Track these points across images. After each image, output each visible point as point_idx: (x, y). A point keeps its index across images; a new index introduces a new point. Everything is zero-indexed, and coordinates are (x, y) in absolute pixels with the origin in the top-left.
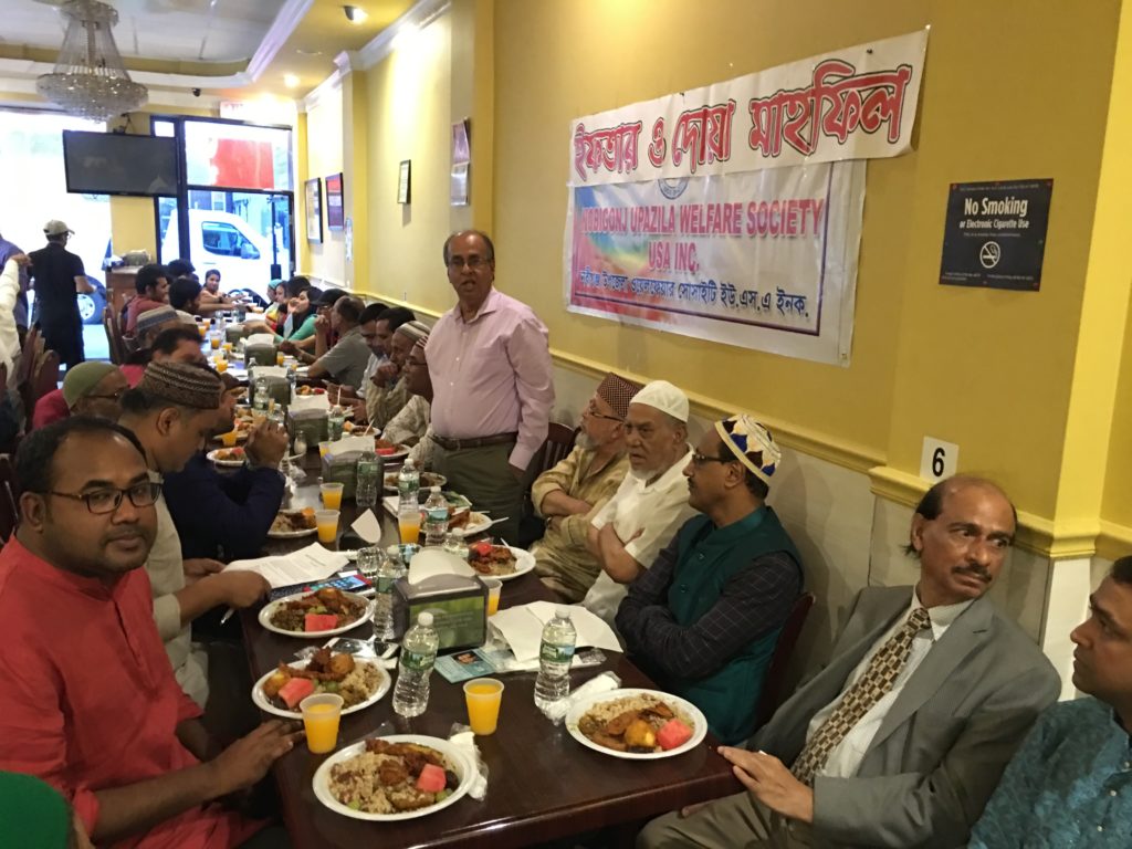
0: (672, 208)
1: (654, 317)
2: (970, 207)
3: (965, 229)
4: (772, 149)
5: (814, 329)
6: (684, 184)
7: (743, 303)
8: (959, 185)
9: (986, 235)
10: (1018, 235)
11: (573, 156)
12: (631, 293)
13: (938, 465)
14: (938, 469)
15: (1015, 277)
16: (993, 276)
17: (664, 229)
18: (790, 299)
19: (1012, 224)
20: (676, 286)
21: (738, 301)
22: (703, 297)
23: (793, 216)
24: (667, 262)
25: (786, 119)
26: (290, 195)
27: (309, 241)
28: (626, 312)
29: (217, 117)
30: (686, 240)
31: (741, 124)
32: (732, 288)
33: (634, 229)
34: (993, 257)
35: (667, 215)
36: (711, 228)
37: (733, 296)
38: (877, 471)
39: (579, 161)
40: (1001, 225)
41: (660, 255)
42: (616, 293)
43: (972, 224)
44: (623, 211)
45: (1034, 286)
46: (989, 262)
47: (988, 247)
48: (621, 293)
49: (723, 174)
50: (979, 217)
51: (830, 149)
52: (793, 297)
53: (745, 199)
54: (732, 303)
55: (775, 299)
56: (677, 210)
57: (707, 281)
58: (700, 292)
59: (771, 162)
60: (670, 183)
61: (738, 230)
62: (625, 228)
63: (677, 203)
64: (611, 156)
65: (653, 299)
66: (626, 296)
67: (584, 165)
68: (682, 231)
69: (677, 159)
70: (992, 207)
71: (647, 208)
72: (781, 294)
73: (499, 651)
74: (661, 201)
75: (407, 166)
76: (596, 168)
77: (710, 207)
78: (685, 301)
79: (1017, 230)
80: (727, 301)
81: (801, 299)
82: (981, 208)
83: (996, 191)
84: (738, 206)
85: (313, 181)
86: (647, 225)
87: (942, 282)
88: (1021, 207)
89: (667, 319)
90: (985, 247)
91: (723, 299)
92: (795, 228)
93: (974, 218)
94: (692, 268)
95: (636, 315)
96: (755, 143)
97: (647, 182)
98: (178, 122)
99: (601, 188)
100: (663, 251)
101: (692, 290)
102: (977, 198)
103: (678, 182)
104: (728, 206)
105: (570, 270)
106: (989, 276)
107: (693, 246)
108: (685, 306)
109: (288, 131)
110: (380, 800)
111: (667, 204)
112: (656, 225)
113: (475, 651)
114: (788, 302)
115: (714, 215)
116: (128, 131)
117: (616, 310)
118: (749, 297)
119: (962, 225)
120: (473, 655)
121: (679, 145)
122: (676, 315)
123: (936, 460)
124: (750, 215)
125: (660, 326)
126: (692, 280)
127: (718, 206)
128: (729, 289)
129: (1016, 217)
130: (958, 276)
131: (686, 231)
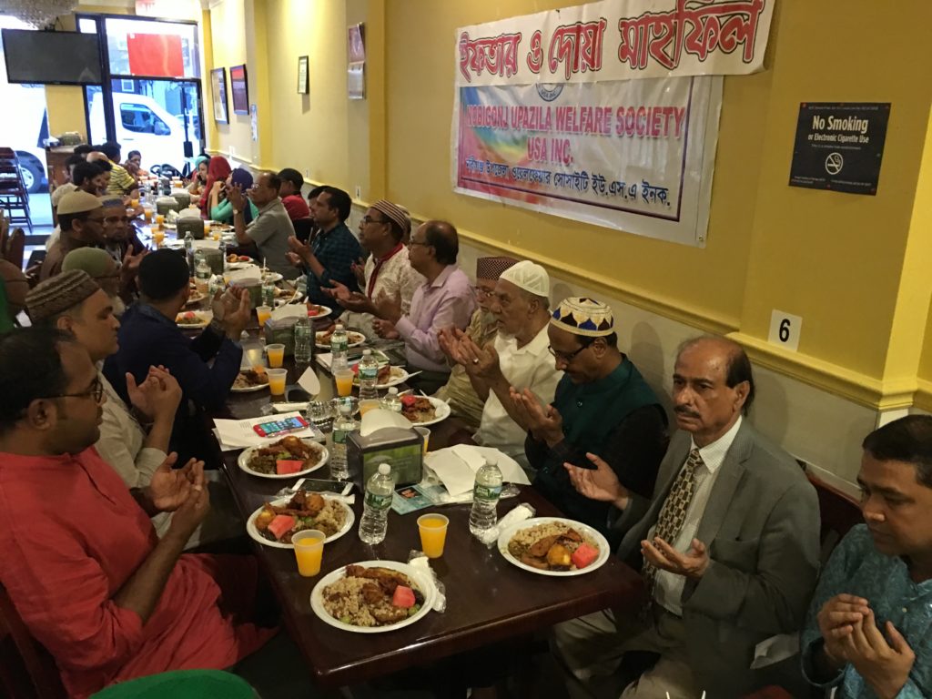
0: (549, 108)
1: (532, 200)
2: (817, 123)
3: (813, 141)
4: (638, 63)
5: (675, 215)
6: (559, 88)
7: (612, 192)
8: (808, 104)
9: (831, 147)
10: (859, 148)
11: (458, 60)
12: (512, 179)
13: (784, 333)
14: (784, 336)
15: (855, 184)
16: (836, 181)
17: (541, 127)
18: (654, 190)
19: (854, 139)
20: (553, 175)
21: (607, 190)
22: (577, 185)
23: (657, 121)
24: (544, 154)
25: (652, 37)
26: (198, 82)
27: (216, 122)
28: (507, 195)
29: (132, 14)
30: (562, 136)
31: (611, 41)
32: (603, 179)
33: (514, 125)
34: (836, 166)
35: (544, 115)
36: (584, 128)
37: (603, 186)
38: (732, 336)
39: (463, 65)
40: (844, 139)
41: (537, 147)
42: (498, 178)
43: (819, 137)
44: (505, 110)
45: (871, 191)
46: (833, 169)
47: (833, 157)
48: (503, 179)
49: (595, 82)
50: (825, 132)
51: (691, 65)
52: (656, 188)
53: (615, 104)
54: (602, 191)
55: (640, 189)
56: (553, 110)
57: (580, 173)
58: (573, 182)
59: (639, 74)
60: (548, 87)
61: (607, 131)
62: (506, 124)
63: (553, 105)
64: (493, 61)
65: (532, 185)
66: (507, 181)
67: (469, 68)
68: (557, 129)
69: (553, 67)
70: (836, 124)
71: (526, 108)
72: (646, 186)
73: (433, 487)
74: (539, 103)
75: (305, 61)
76: (479, 71)
77: (583, 109)
78: (560, 188)
79: (858, 144)
80: (597, 189)
81: (664, 190)
82: (827, 124)
83: (842, 111)
84: (608, 110)
85: (218, 70)
86: (525, 122)
87: (791, 184)
88: (863, 125)
89: (544, 203)
90: (830, 156)
91: (594, 188)
92: (658, 131)
93: (821, 132)
94: (566, 161)
95: (517, 198)
96: (624, 57)
97: (526, 85)
98: (100, 19)
99: (485, 89)
100: (540, 145)
101: (567, 179)
102: (824, 116)
103: (554, 87)
104: (599, 109)
105: (457, 157)
106: (833, 181)
107: (567, 142)
108: (560, 192)
109: (194, 26)
110: (365, 615)
111: (545, 105)
112: (535, 123)
113: (414, 487)
114: (652, 193)
115: (586, 117)
116: (57, 29)
117: (498, 193)
118: (618, 187)
119: (810, 137)
120: (413, 490)
121: (555, 56)
122: (552, 199)
123: (782, 329)
124: (619, 118)
125: (538, 208)
126: (566, 171)
127: (591, 108)
128: (599, 180)
129: (858, 133)
130: (806, 180)
131: (562, 129)
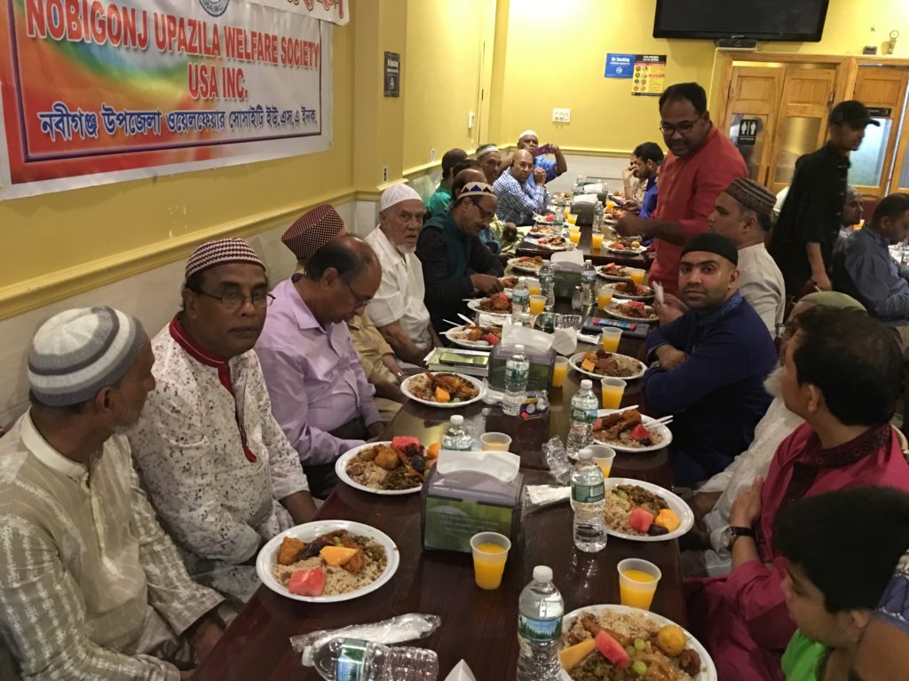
0: (215, 27)
2: (388, 62)
5: (318, 130)
8: (386, 52)
12: (167, 133)
21: (279, 120)
22: (253, 122)
23: (306, 53)
32: (275, 110)
34: (393, 84)
35: (210, 35)
37: (275, 117)
46: (392, 86)
48: (150, 137)
52: (309, 111)
53: (278, 33)
54: (275, 123)
55: (301, 113)
56: (221, 31)
57: (255, 107)
58: (249, 119)
61: (275, 60)
62: (144, 42)
63: (219, 21)
65: (202, 134)
66: (158, 138)
71: (182, 20)
72: (304, 111)
74: (200, 15)
77: (254, 34)
78: (237, 129)
80: (271, 122)
81: (313, 112)
84: (275, 38)
86: (182, 42)
89: (221, 155)
91: (268, 121)
94: (240, 95)
95: (180, 160)
100: (208, 76)
101: (242, 117)
104: (267, 37)
106: (392, 92)
107: (240, 72)
108: (237, 135)
111: (211, 21)
114: (307, 116)
115: (257, 42)
118: (287, 116)
119: (387, 70)
122: (227, 147)
124: (283, 48)
126: (244, 107)
127: (260, 34)
128: (272, 111)
130: (387, 93)
131: (233, 56)
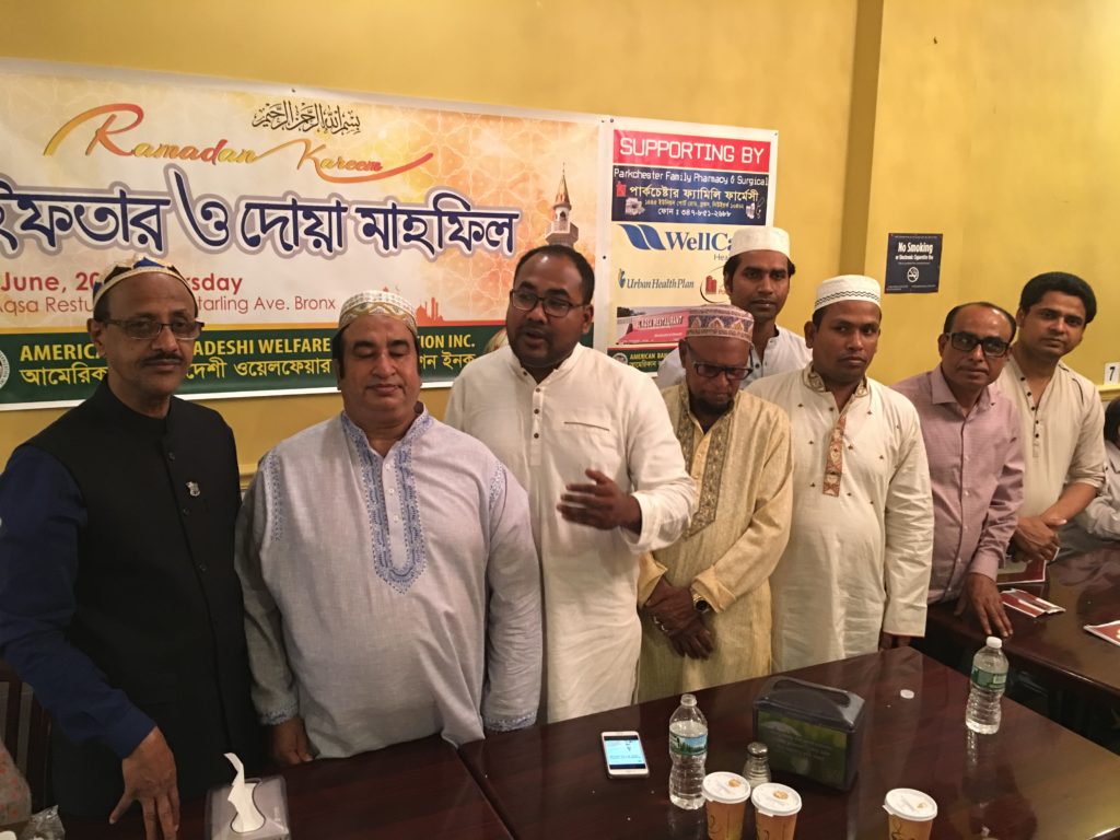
2: (901, 247)
3: (899, 260)
8: (894, 235)
9: (911, 263)
15: (926, 286)
16: (914, 286)
19: (924, 257)
40: (918, 258)
43: (902, 257)
47: (912, 270)
70: (913, 248)
79: (928, 261)
82: (907, 249)
83: (915, 239)
87: (886, 292)
88: (930, 248)
90: (910, 270)
93: (904, 254)
102: (905, 242)
119: (897, 258)
130: (896, 288)
